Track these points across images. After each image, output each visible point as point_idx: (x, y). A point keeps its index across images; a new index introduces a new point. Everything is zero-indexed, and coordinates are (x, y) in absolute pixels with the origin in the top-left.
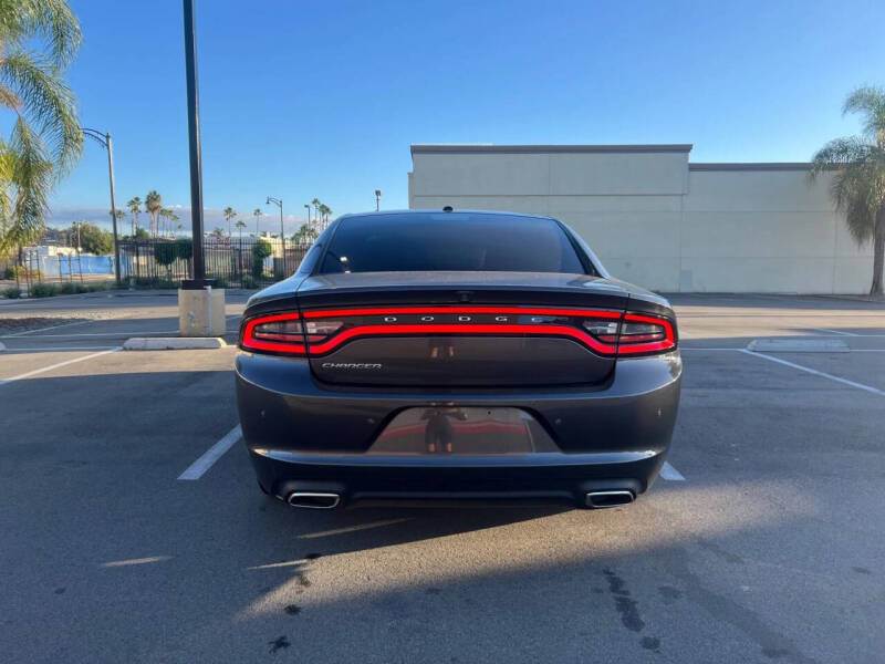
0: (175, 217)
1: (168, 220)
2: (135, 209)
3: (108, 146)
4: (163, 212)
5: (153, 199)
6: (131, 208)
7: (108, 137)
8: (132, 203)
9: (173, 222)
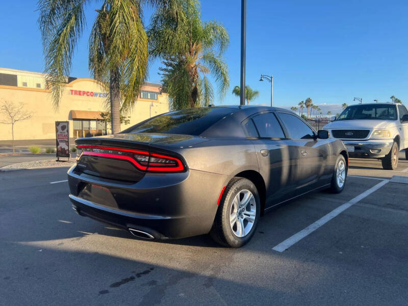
0: (319, 109)
1: (316, 111)
2: (302, 106)
3: (271, 81)
4: (314, 107)
5: (309, 101)
6: (300, 106)
7: (272, 78)
8: (300, 104)
9: (318, 112)
